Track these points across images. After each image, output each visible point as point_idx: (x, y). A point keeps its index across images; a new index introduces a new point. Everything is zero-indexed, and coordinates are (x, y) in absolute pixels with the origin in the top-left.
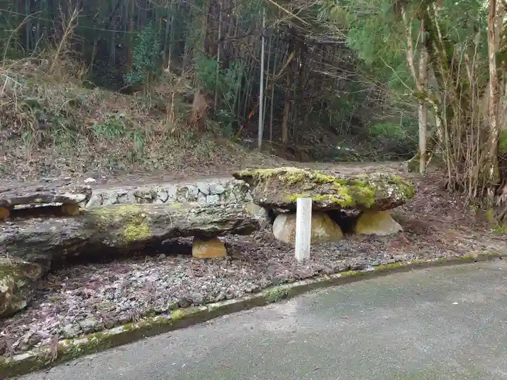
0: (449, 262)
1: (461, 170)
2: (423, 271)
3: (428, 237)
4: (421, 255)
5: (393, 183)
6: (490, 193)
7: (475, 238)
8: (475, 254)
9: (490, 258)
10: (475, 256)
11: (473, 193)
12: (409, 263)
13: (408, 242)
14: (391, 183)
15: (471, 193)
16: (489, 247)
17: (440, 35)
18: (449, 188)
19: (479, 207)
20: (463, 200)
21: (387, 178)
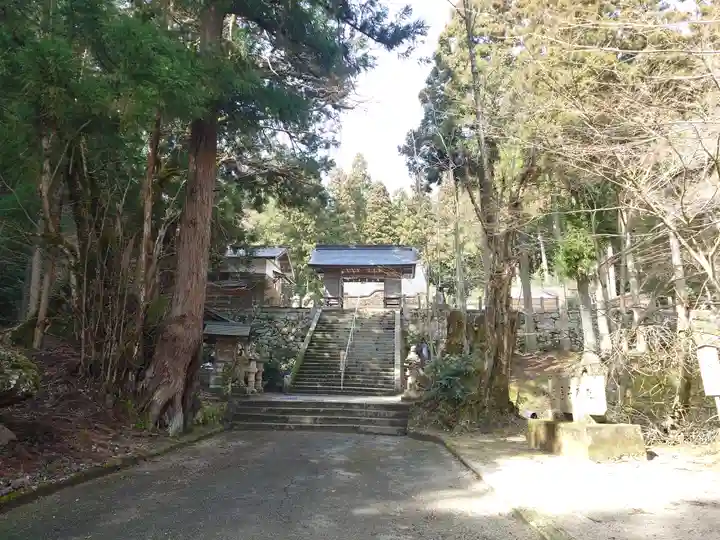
0: (87, 477)
1: (99, 348)
2: (55, 497)
3: (58, 445)
4: (50, 472)
5: (18, 367)
6: (132, 377)
7: (115, 439)
8: (117, 459)
9: (135, 461)
10: (119, 463)
11: (111, 378)
12: (34, 488)
13: (30, 456)
14: (15, 367)
15: (110, 378)
16: (131, 447)
17: (85, 169)
18: (80, 373)
19: (118, 396)
20: (98, 388)
21: (10, 360)
